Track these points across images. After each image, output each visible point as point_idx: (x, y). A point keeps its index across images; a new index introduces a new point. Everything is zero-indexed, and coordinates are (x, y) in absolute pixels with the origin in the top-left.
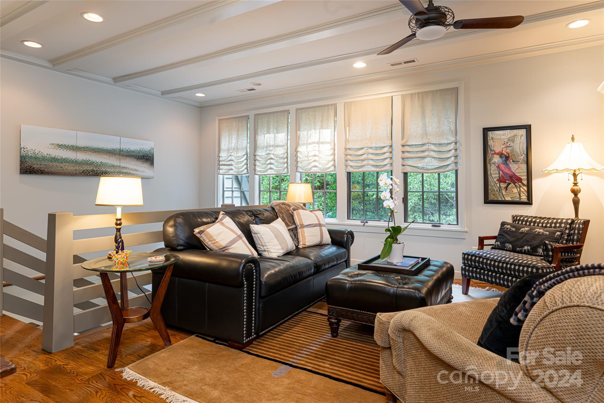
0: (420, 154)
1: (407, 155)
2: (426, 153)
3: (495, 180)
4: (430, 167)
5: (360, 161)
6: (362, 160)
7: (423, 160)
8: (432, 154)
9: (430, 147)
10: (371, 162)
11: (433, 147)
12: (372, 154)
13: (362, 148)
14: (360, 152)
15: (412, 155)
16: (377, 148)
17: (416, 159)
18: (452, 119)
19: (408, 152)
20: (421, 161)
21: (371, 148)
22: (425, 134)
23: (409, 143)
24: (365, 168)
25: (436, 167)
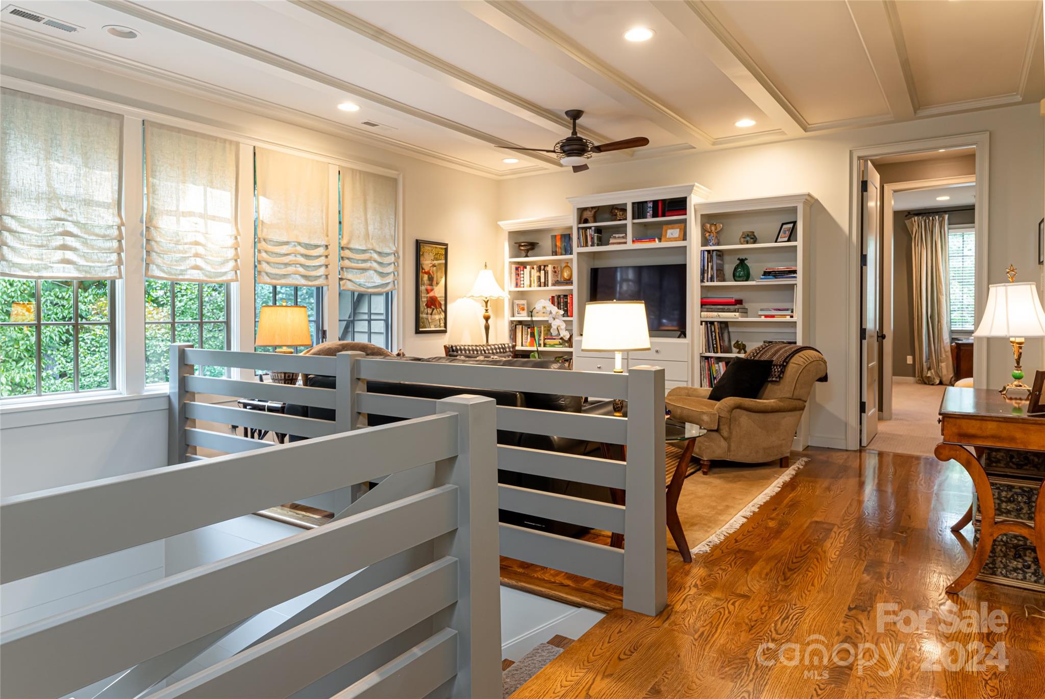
0: (362, 263)
1: (347, 263)
2: (367, 265)
3: (424, 304)
4: (370, 285)
5: (282, 266)
6: (286, 265)
7: (365, 274)
8: (375, 265)
9: (372, 255)
10: (301, 270)
11: (375, 256)
12: (302, 255)
13: (287, 243)
14: (284, 249)
15: (353, 265)
16: (308, 246)
17: (356, 270)
18: (392, 221)
19: (348, 259)
20: (363, 275)
21: (300, 244)
22: (367, 235)
23: (352, 246)
24: (291, 279)
25: (377, 284)
